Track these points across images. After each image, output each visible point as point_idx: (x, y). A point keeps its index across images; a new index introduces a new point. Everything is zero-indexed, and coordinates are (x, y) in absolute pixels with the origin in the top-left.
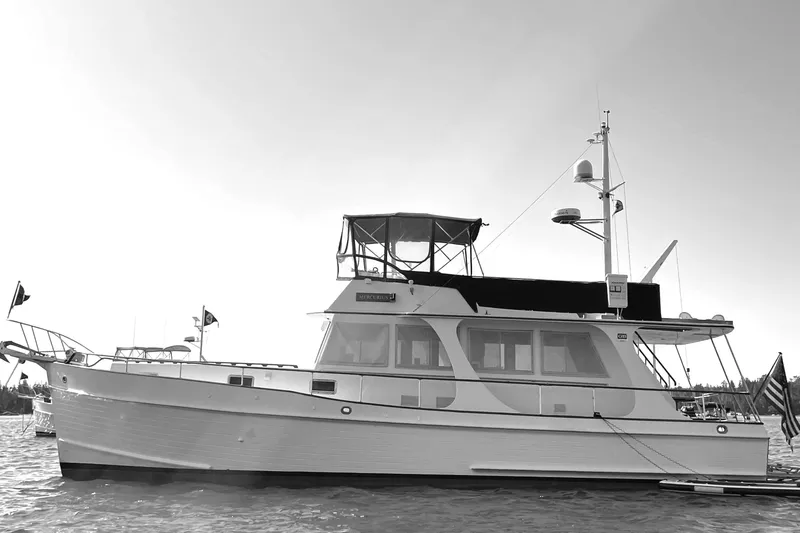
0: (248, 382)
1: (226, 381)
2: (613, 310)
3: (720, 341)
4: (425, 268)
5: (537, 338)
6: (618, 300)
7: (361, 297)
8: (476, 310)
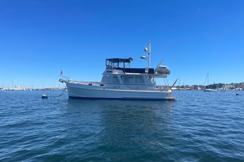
0: (91, 85)
1: (88, 85)
2: (146, 73)
3: (165, 78)
4: (117, 67)
5: (134, 78)
6: (147, 71)
7: (108, 72)
8: (125, 73)
